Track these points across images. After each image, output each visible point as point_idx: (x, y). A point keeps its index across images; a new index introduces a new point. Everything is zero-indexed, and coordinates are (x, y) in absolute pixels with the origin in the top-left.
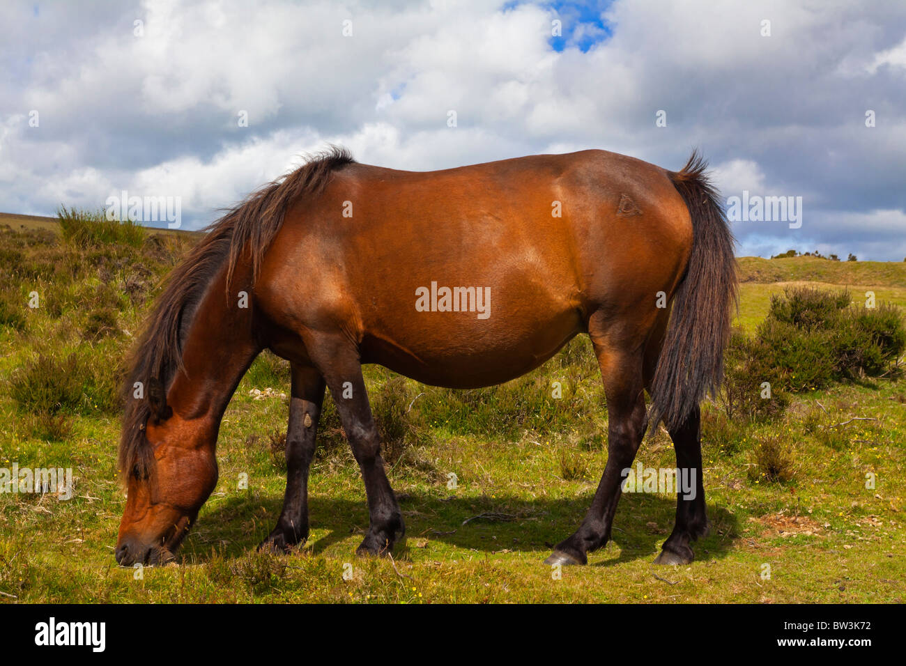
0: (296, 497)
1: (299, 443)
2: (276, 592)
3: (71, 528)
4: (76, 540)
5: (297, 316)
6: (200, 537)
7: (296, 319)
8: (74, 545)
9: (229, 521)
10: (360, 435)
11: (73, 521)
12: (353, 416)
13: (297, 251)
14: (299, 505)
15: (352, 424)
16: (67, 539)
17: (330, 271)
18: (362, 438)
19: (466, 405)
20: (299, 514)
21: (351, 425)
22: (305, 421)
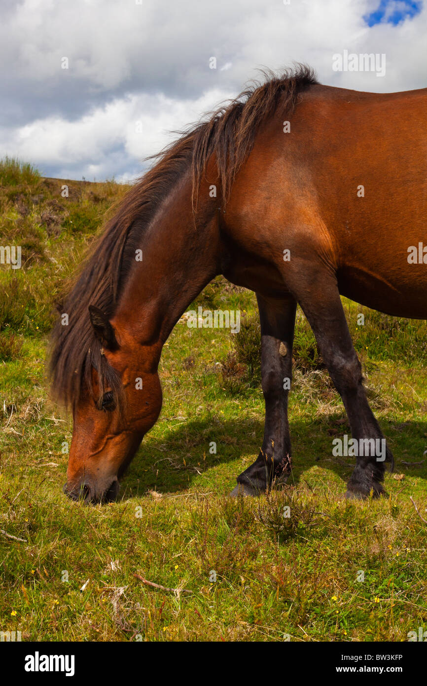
0: (277, 428)
1: (277, 373)
2: (302, 541)
3: (42, 451)
4: (50, 464)
5: (271, 242)
6: (170, 464)
7: (269, 246)
8: (48, 468)
9: (195, 446)
10: (341, 365)
11: (44, 444)
12: (333, 345)
13: (268, 175)
14: (281, 437)
15: (333, 353)
16: (41, 462)
17: (302, 195)
18: (343, 368)
19: (384, 332)
20: (282, 445)
21: (331, 355)
22: (280, 350)
